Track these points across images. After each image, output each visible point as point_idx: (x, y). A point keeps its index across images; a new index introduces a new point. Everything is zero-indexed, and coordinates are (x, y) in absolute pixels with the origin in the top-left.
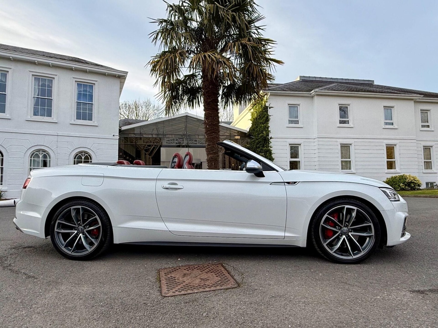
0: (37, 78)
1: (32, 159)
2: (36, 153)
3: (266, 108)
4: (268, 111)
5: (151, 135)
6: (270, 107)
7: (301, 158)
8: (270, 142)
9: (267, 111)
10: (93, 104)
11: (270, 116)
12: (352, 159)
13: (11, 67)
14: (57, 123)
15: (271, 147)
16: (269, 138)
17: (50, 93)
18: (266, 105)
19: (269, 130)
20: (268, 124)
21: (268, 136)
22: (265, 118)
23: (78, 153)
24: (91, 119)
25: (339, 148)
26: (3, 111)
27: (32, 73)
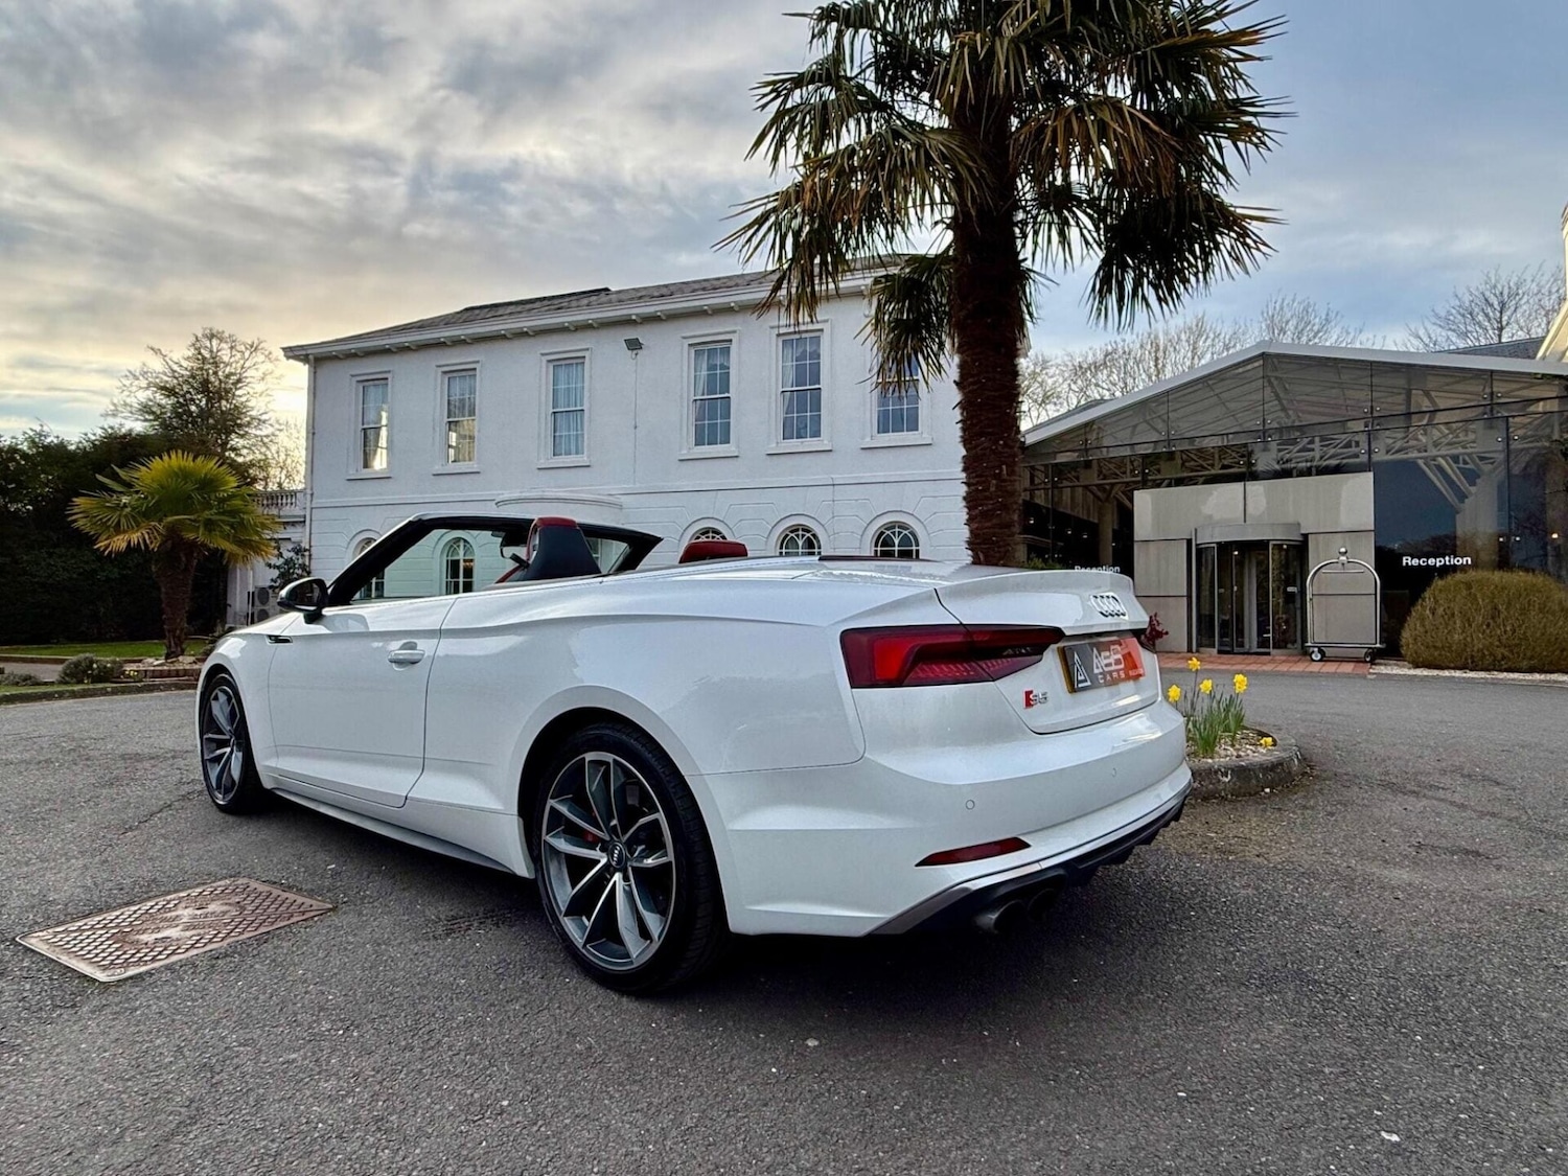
0: (787, 340)
13: (734, 329)
14: (831, 451)
17: (816, 374)
23: (882, 529)
24: (913, 426)
26: (727, 439)
27: (776, 329)
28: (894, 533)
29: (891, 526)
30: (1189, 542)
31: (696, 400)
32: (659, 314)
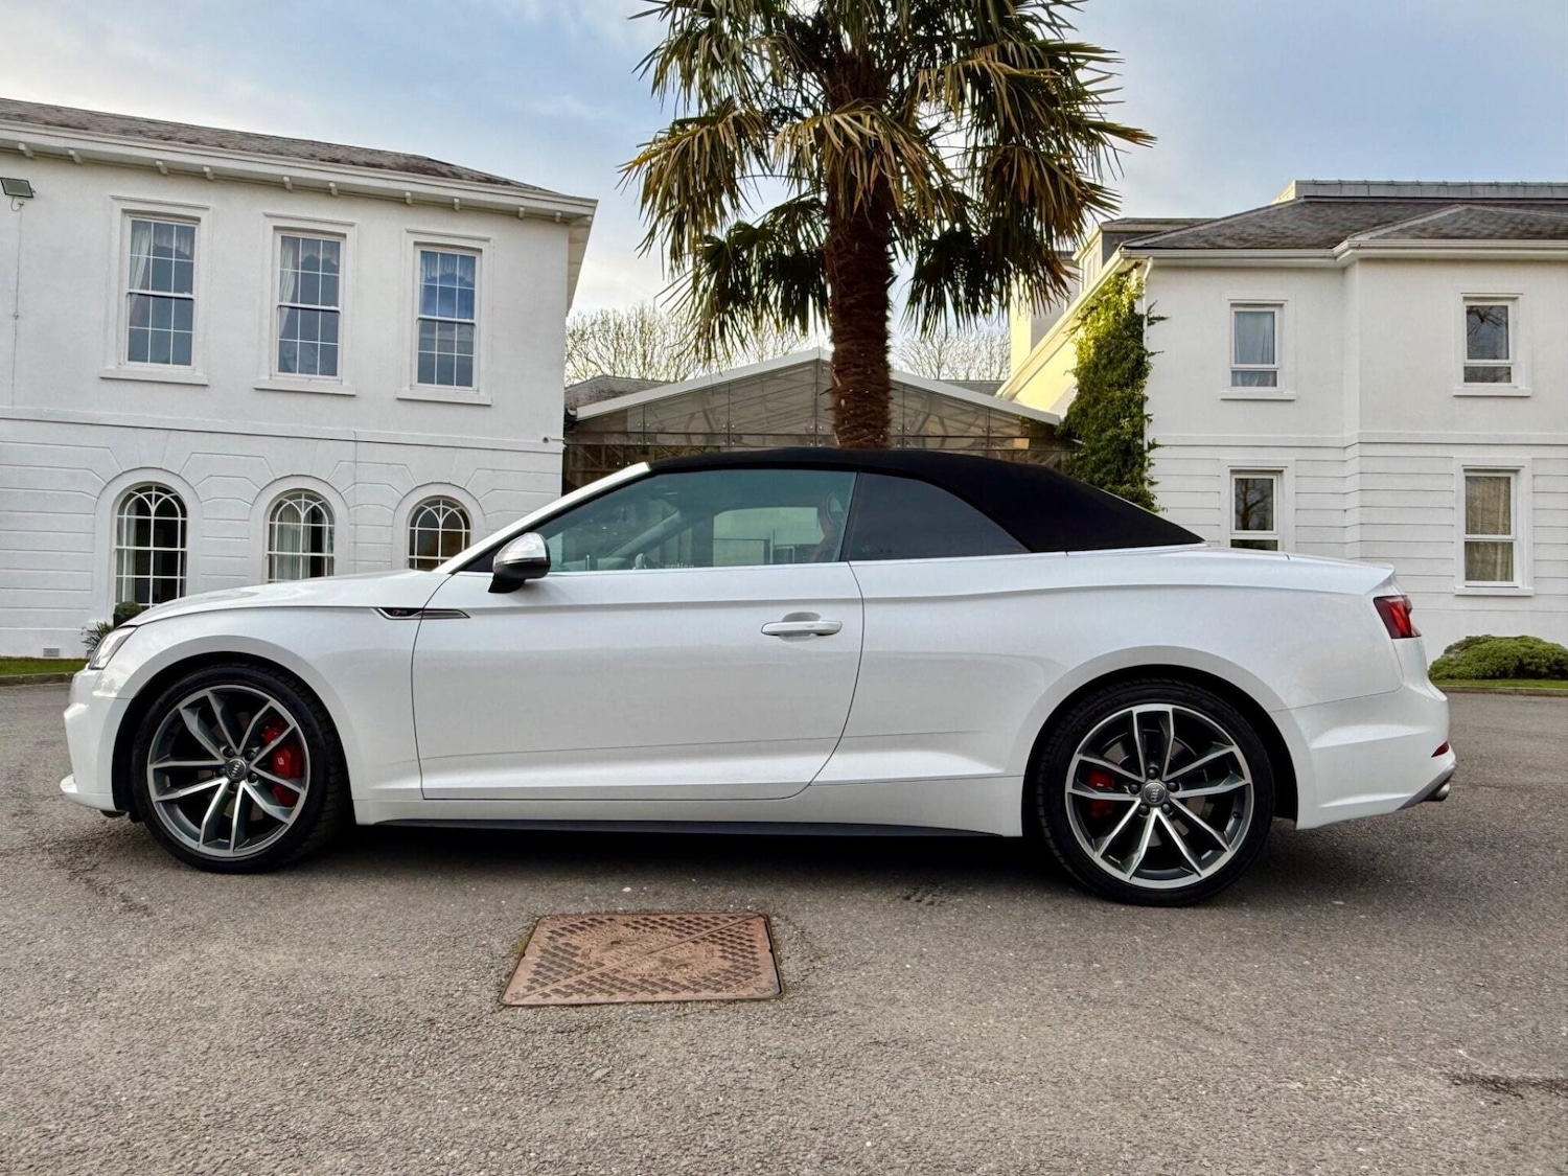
0: (290, 240)
1: (277, 523)
2: (289, 502)
3: (1135, 324)
4: (1145, 335)
5: (684, 436)
6: (1151, 316)
7: (1283, 529)
8: (1146, 464)
9: (1141, 334)
10: (473, 324)
11: (1153, 354)
12: (1521, 532)
13: (207, 204)
14: (354, 396)
15: (1152, 483)
16: (1142, 446)
17: (332, 292)
18: (1136, 311)
19: (1146, 412)
20: (1143, 387)
21: (1142, 437)
22: (1130, 365)
23: (422, 505)
24: (466, 379)
25: (1459, 485)
26: (184, 358)
27: (274, 220)
28: (437, 510)
29: (434, 501)
30: (767, 542)
31: (131, 293)
32: (72, 152)
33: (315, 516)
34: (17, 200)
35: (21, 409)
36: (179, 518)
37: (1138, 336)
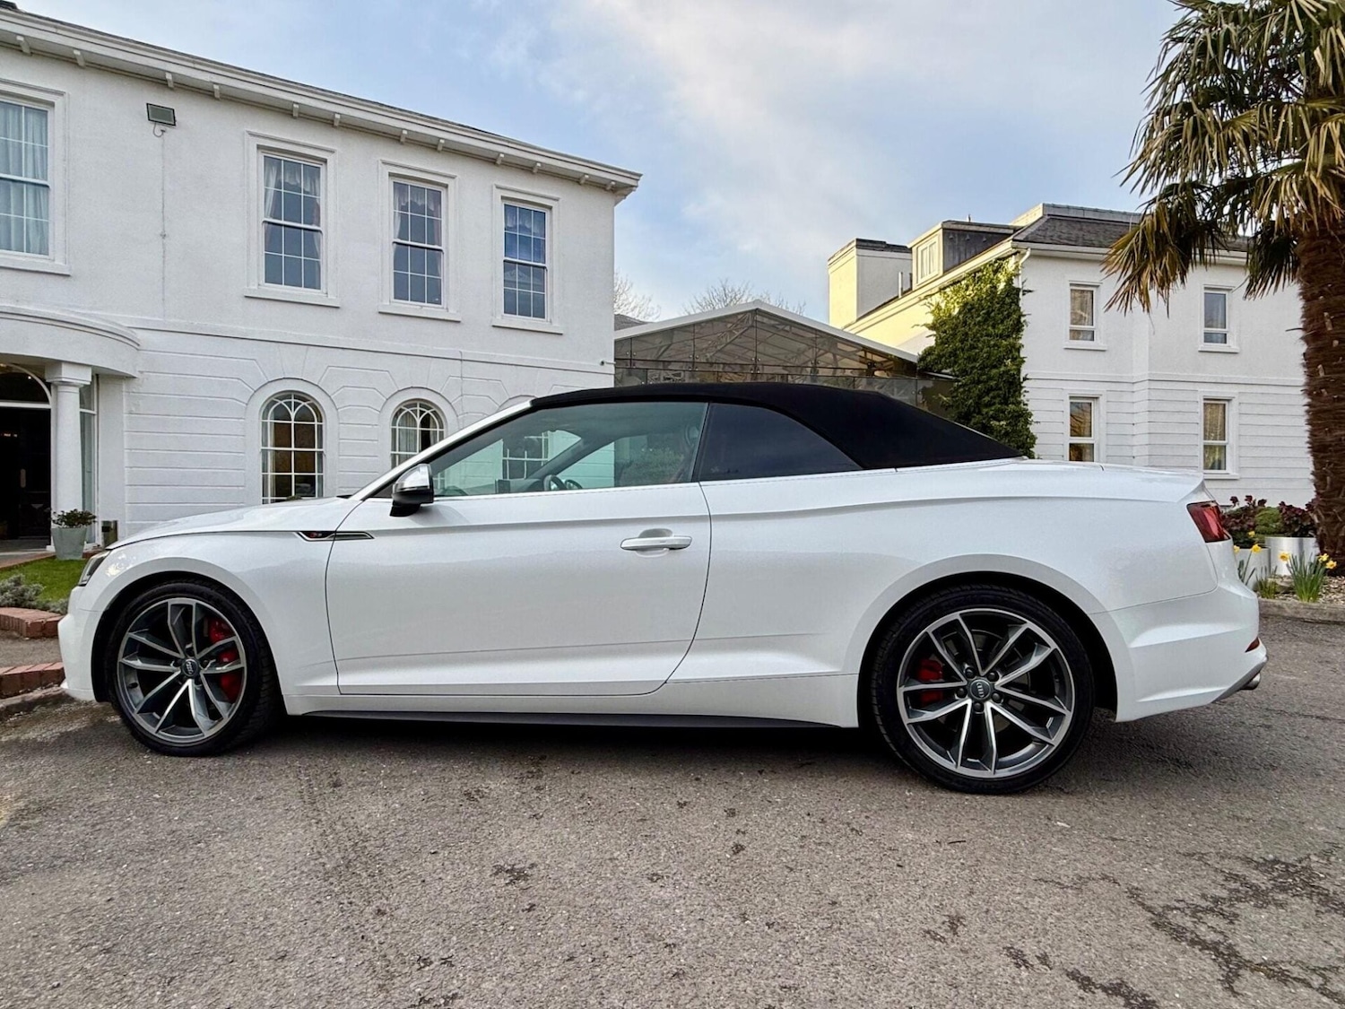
0: (402, 185)
1: (397, 426)
2: (407, 410)
3: (1013, 294)
4: (1020, 303)
6: (1025, 288)
7: (1097, 437)
8: (1022, 391)
9: (1018, 299)
10: (544, 268)
11: (1026, 315)
12: (1231, 439)
13: (333, 148)
14: (459, 322)
16: (1020, 378)
17: (436, 233)
18: (1014, 285)
19: (1022, 355)
20: (1020, 338)
21: (1020, 373)
22: (1011, 322)
24: (540, 313)
25: (1200, 408)
26: (314, 282)
27: (391, 167)
31: (265, 222)
33: (426, 422)
34: (159, 127)
35: (174, 322)
36: (316, 423)
37: (1017, 300)
